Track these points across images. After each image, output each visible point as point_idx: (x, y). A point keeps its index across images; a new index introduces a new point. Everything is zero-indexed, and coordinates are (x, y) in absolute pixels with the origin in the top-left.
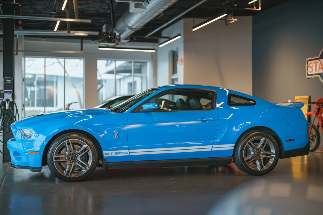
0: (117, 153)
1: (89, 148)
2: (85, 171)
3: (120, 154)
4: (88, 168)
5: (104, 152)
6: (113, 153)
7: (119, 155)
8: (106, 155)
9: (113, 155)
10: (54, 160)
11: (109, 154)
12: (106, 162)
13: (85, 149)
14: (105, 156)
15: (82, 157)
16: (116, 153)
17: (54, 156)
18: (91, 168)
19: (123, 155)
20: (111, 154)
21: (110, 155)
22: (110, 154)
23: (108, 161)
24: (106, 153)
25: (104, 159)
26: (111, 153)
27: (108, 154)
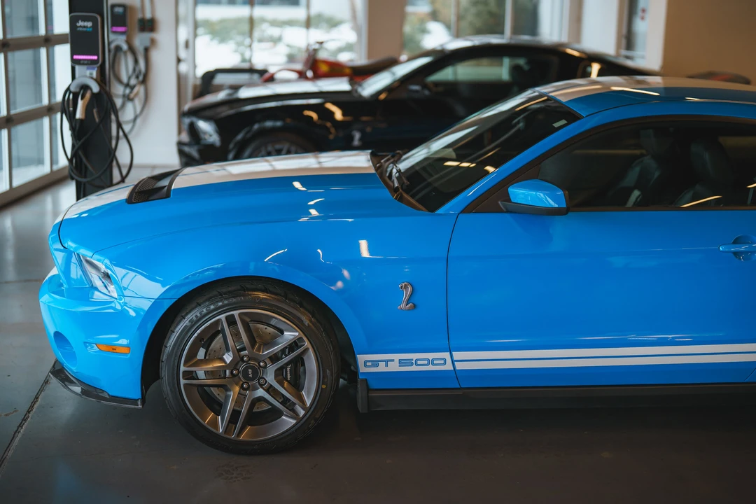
0: (409, 362)
1: (307, 344)
2: (288, 422)
3: (417, 365)
4: (302, 413)
5: (361, 358)
6: (393, 360)
7: (414, 368)
8: (366, 366)
9: (394, 367)
10: (182, 382)
11: (377, 365)
12: (369, 390)
13: (294, 345)
14: (362, 369)
15: (279, 373)
16: (402, 363)
17: (182, 368)
18: (312, 411)
19: (431, 368)
20: (387, 365)
21: (382, 368)
22: (382, 364)
23: (374, 384)
24: (366, 362)
25: (362, 380)
26: (387, 362)
27: (375, 363)
